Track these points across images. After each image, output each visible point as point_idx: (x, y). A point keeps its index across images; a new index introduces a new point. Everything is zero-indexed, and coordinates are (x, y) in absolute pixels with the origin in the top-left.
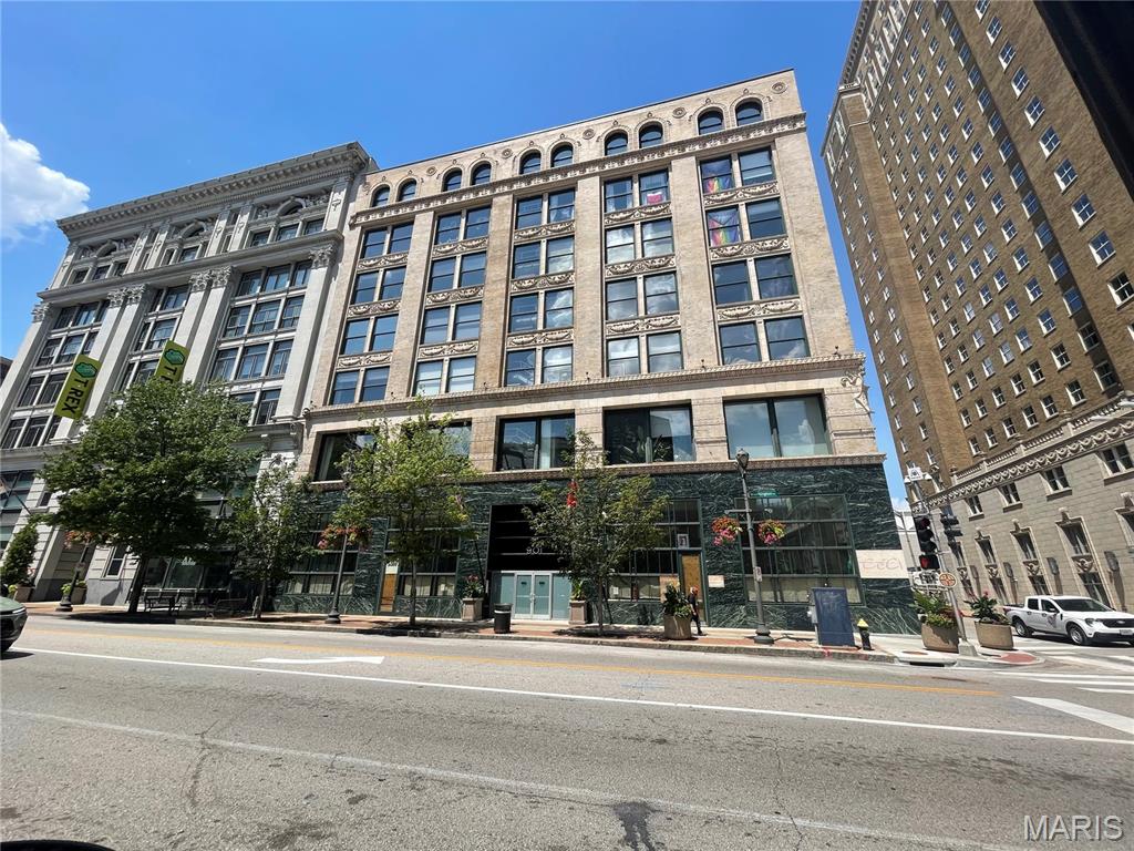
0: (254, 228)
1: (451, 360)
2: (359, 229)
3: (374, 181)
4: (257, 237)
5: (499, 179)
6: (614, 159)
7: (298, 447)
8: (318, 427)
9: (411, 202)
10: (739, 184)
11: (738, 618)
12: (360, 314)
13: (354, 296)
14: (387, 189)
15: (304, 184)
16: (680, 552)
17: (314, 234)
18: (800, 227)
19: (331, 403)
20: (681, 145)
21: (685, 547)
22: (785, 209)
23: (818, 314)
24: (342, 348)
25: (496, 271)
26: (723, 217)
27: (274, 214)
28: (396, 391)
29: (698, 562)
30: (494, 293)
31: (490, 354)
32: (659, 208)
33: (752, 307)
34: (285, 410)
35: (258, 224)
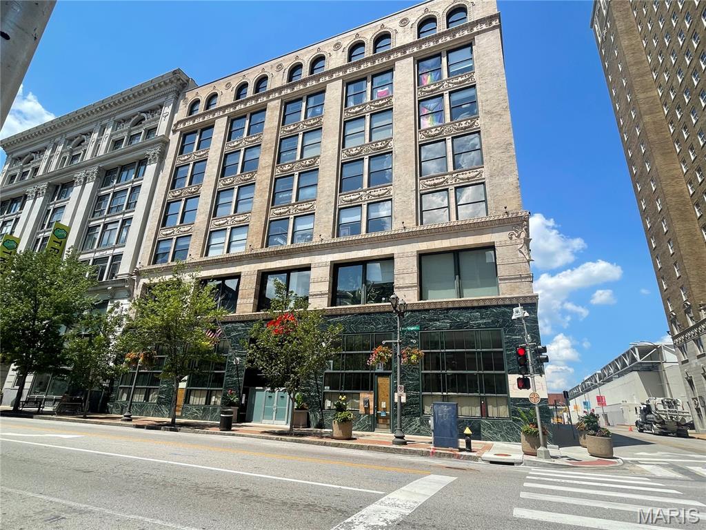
0: (115, 138)
1: (232, 228)
2: (178, 133)
3: (191, 96)
4: (117, 143)
5: (273, 88)
6: (354, 65)
7: (130, 296)
8: (143, 281)
9: (213, 110)
10: (445, 76)
11: (414, 427)
12: (176, 196)
13: (173, 184)
14: (198, 101)
15: (146, 102)
16: (377, 374)
17: (152, 138)
18: (488, 108)
19: (154, 263)
20: (403, 48)
21: (381, 370)
22: (479, 94)
23: (496, 180)
24: (164, 222)
25: (266, 159)
26: (432, 104)
27: (127, 126)
29: (389, 382)
30: (263, 178)
31: (257, 223)
32: (384, 101)
33: (446, 177)
34: (124, 269)
35: (117, 134)
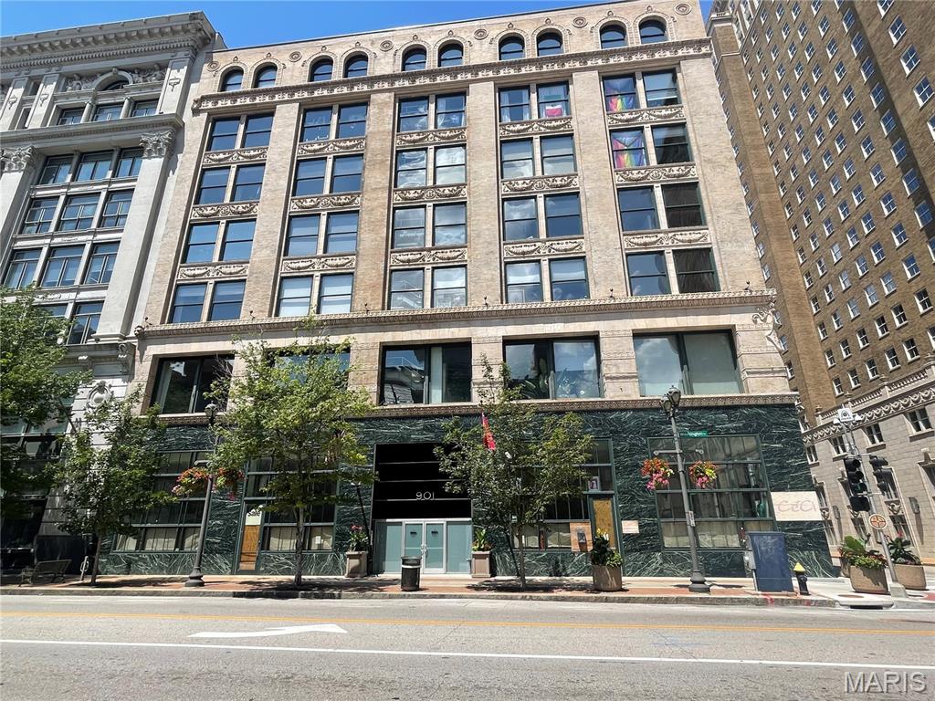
0: (62, 102)
1: (322, 276)
2: (204, 116)
3: (224, 61)
4: (65, 113)
5: (378, 73)
6: (509, 65)
7: (128, 374)
8: (154, 350)
9: (270, 90)
10: (643, 105)
11: (654, 566)
12: (207, 216)
13: (199, 194)
14: (239, 71)
15: (130, 55)
16: (591, 496)
17: (143, 116)
18: (708, 156)
19: (171, 321)
21: (597, 490)
22: (691, 135)
23: (728, 248)
24: (184, 254)
25: (376, 178)
26: (627, 138)
27: (91, 87)
28: (254, 309)
29: (609, 506)
30: (373, 202)
31: (369, 270)
32: (559, 123)
33: (660, 235)
34: (109, 326)
35: (67, 97)
